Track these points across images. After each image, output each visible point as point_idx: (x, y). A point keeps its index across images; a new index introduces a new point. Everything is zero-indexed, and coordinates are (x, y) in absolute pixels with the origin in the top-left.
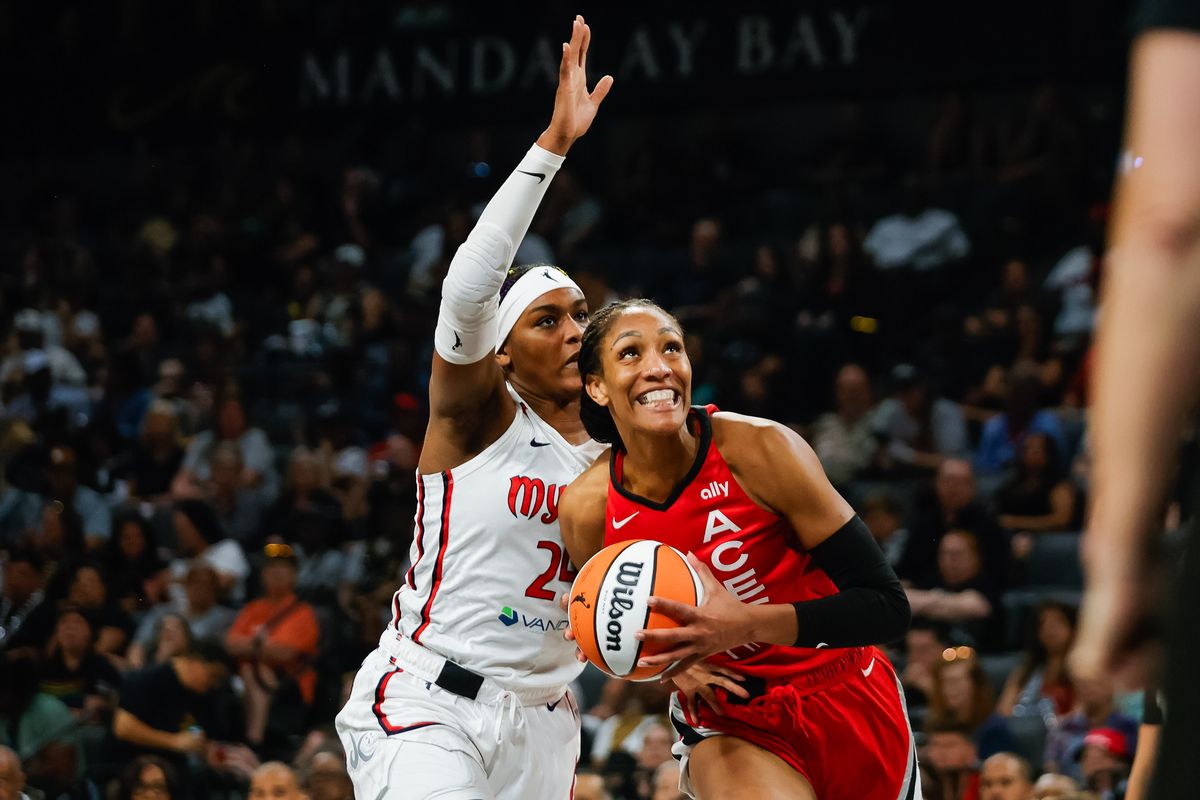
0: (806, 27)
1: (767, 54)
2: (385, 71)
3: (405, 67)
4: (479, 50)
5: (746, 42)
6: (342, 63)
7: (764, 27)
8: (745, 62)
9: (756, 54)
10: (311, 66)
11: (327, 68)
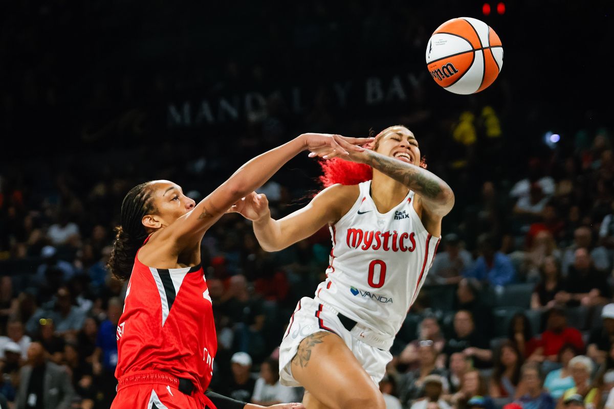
0: (397, 82)
1: (380, 96)
2: (206, 111)
3: (215, 109)
4: (248, 99)
5: (370, 90)
6: (187, 108)
7: (378, 83)
8: (370, 100)
9: (374, 95)
10: (173, 110)
11: (180, 109)
